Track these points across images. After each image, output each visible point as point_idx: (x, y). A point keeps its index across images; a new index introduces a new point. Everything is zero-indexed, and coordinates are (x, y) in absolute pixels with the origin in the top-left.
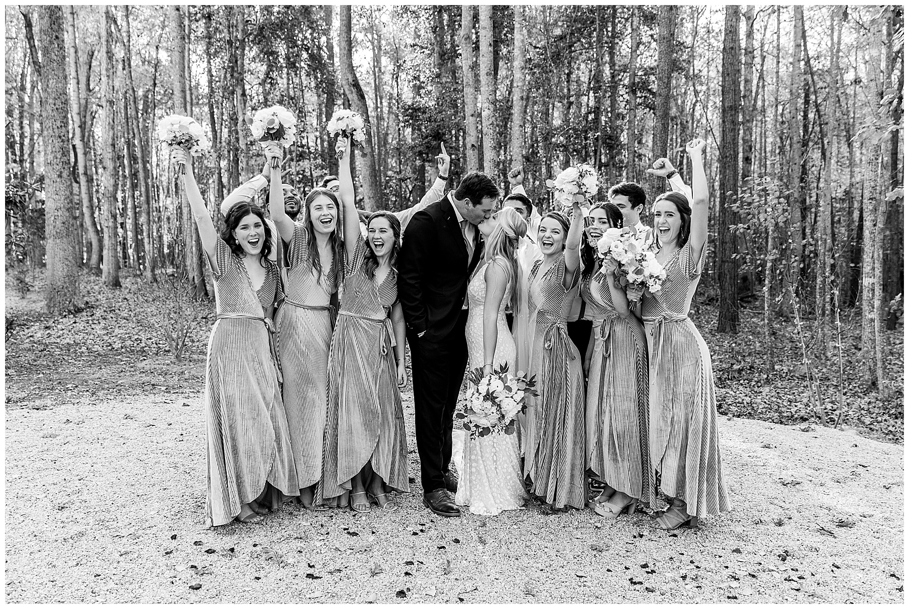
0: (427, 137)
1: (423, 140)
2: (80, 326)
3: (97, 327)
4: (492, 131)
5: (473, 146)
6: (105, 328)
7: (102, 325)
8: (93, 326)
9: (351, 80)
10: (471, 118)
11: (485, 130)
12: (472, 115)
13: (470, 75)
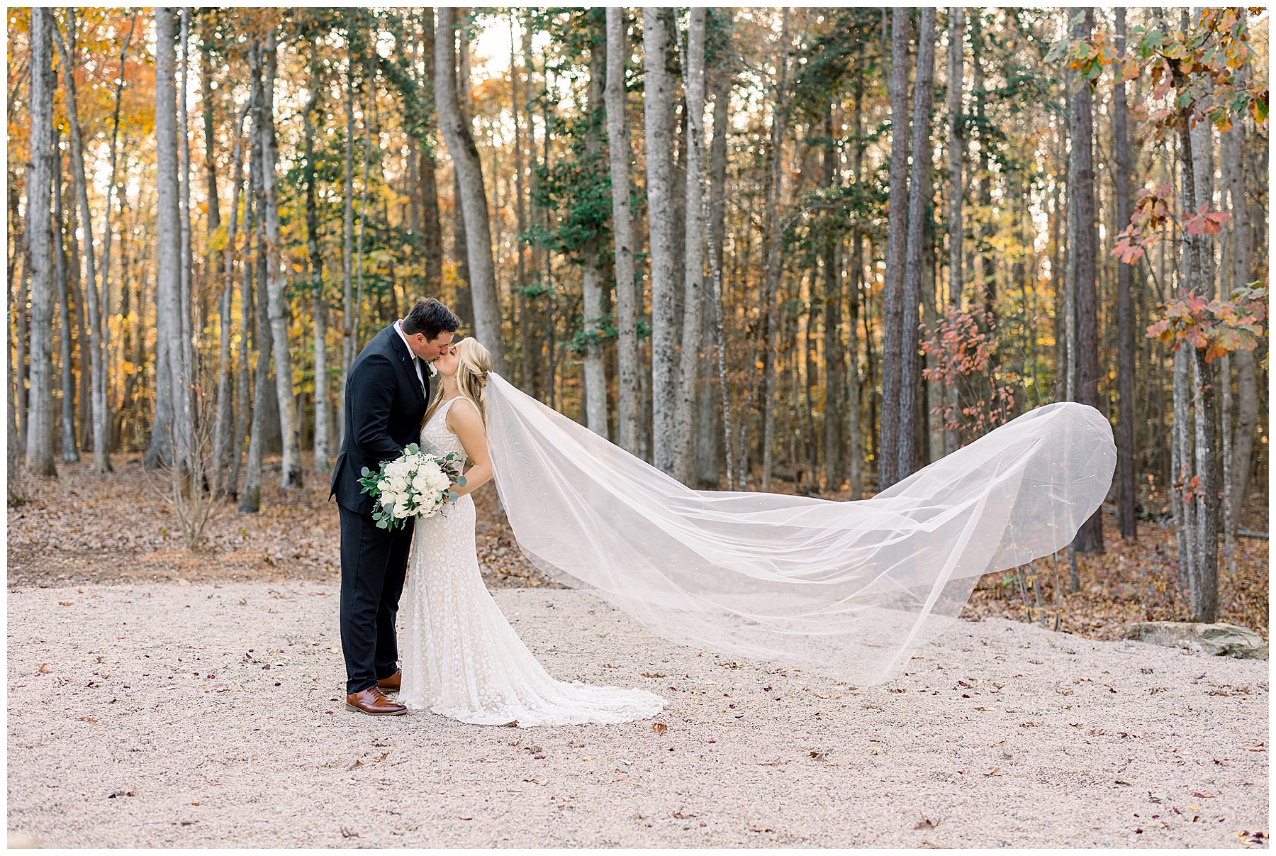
0: (574, 225)
1: (571, 227)
2: (32, 521)
3: (58, 524)
4: (663, 223)
5: (624, 249)
6: (68, 525)
7: (64, 520)
8: (51, 522)
9: (454, 125)
10: (621, 208)
11: (653, 220)
12: (623, 204)
13: (619, 144)
